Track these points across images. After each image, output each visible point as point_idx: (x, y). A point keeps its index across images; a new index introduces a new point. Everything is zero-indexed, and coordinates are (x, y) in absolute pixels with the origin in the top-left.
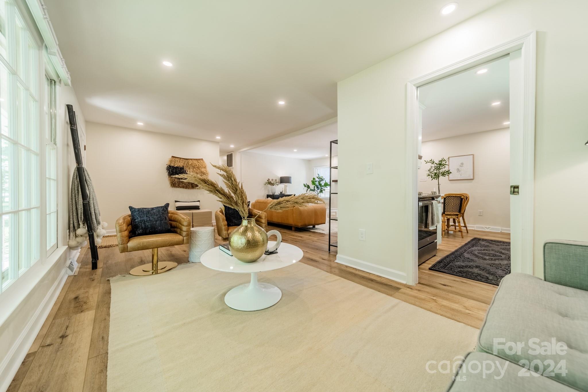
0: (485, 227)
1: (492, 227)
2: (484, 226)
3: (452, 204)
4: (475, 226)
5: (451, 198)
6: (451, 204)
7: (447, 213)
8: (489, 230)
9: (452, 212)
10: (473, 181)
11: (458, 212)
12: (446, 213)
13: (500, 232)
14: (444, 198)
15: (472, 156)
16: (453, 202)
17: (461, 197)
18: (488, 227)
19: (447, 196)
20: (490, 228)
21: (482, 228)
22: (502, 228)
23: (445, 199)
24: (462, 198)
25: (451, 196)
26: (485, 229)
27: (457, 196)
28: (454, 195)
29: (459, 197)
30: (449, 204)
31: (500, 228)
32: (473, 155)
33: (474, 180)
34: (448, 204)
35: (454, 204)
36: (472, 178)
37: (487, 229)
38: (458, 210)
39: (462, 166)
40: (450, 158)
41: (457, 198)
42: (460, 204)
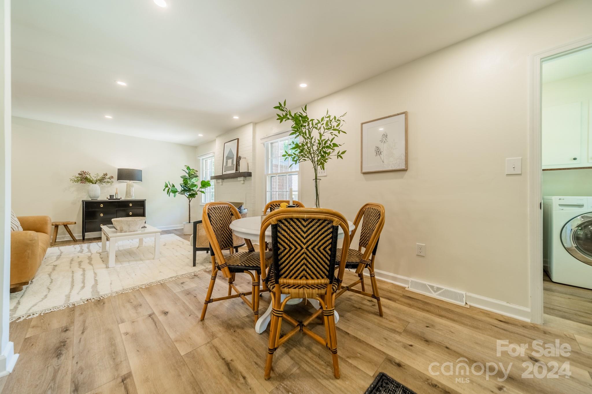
0: (429, 285)
1: (445, 287)
2: (427, 283)
3: (302, 248)
4: (411, 279)
5: (299, 224)
6: (299, 248)
7: (285, 281)
8: (439, 295)
9: (304, 276)
10: (407, 173)
13: (463, 304)
15: (404, 115)
16: (305, 241)
17: (331, 221)
18: (436, 285)
19: (286, 220)
20: (441, 289)
21: (424, 286)
22: (469, 294)
23: (275, 228)
24: (334, 224)
25: (298, 219)
26: (430, 292)
27: (319, 220)
28: (306, 216)
29: (325, 220)
30: (294, 248)
31: (464, 293)
32: (406, 113)
33: (408, 170)
34: (291, 248)
35: (310, 248)
36: (403, 167)
37: (435, 292)
38: (326, 266)
39: (385, 142)
40: (363, 125)
41: (318, 226)
42: (330, 246)
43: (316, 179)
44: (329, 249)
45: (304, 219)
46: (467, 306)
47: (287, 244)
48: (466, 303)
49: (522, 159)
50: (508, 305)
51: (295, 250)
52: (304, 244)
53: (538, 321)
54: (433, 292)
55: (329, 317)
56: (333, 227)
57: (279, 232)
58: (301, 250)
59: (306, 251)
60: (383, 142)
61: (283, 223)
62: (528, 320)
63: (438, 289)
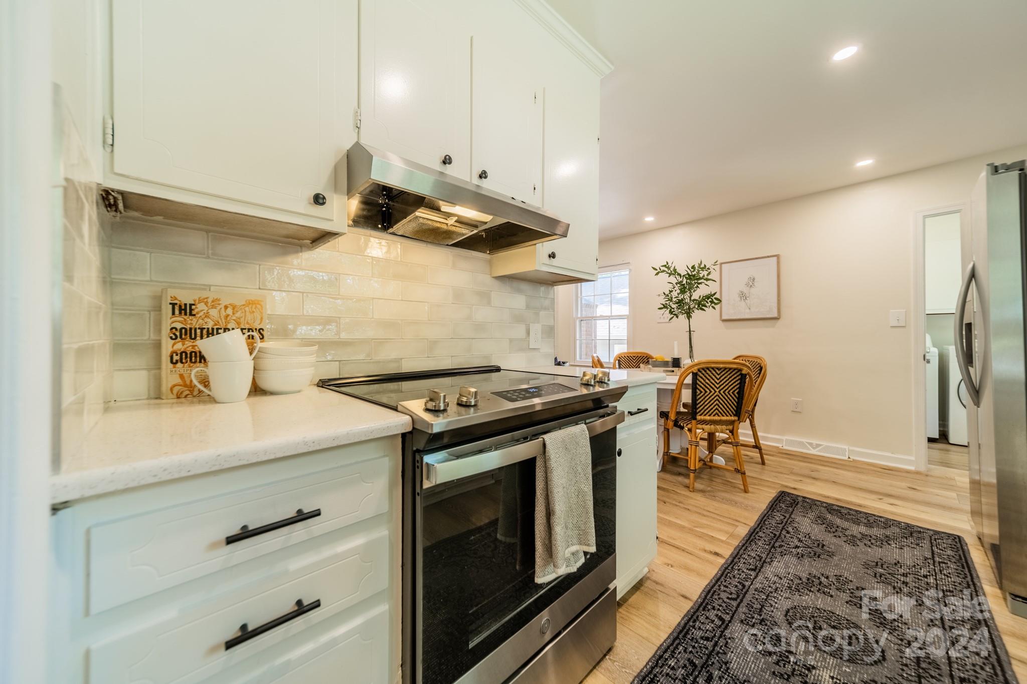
0: (807, 442)
1: (825, 443)
2: (804, 440)
3: (715, 392)
4: (784, 438)
5: (714, 372)
6: (713, 391)
7: (702, 417)
8: (819, 451)
9: (717, 414)
10: (779, 322)
11: (735, 415)
12: (699, 418)
13: (846, 458)
14: (693, 373)
15: (775, 258)
16: (718, 386)
17: (740, 370)
18: (815, 442)
19: (703, 369)
20: (820, 445)
21: (801, 444)
22: (851, 448)
23: (695, 375)
24: (744, 372)
25: (713, 368)
26: (808, 449)
27: (730, 369)
28: (721, 366)
29: (735, 369)
30: (708, 391)
31: (846, 447)
32: (778, 256)
33: (781, 319)
34: (706, 392)
35: (722, 392)
36: (776, 315)
37: (814, 448)
38: (734, 407)
39: (751, 286)
40: (723, 265)
41: (729, 374)
42: (737, 391)
43: (690, 331)
44: (737, 393)
45: (717, 369)
46: (849, 460)
47: (703, 388)
48: (849, 458)
49: (906, 311)
50: (893, 455)
51: (710, 393)
52: (718, 388)
53: (922, 468)
54: (812, 449)
55: (738, 447)
56: (741, 374)
57: (699, 380)
58: (714, 394)
59: (719, 394)
60: (749, 286)
61: (701, 372)
62: (912, 468)
63: (818, 445)
